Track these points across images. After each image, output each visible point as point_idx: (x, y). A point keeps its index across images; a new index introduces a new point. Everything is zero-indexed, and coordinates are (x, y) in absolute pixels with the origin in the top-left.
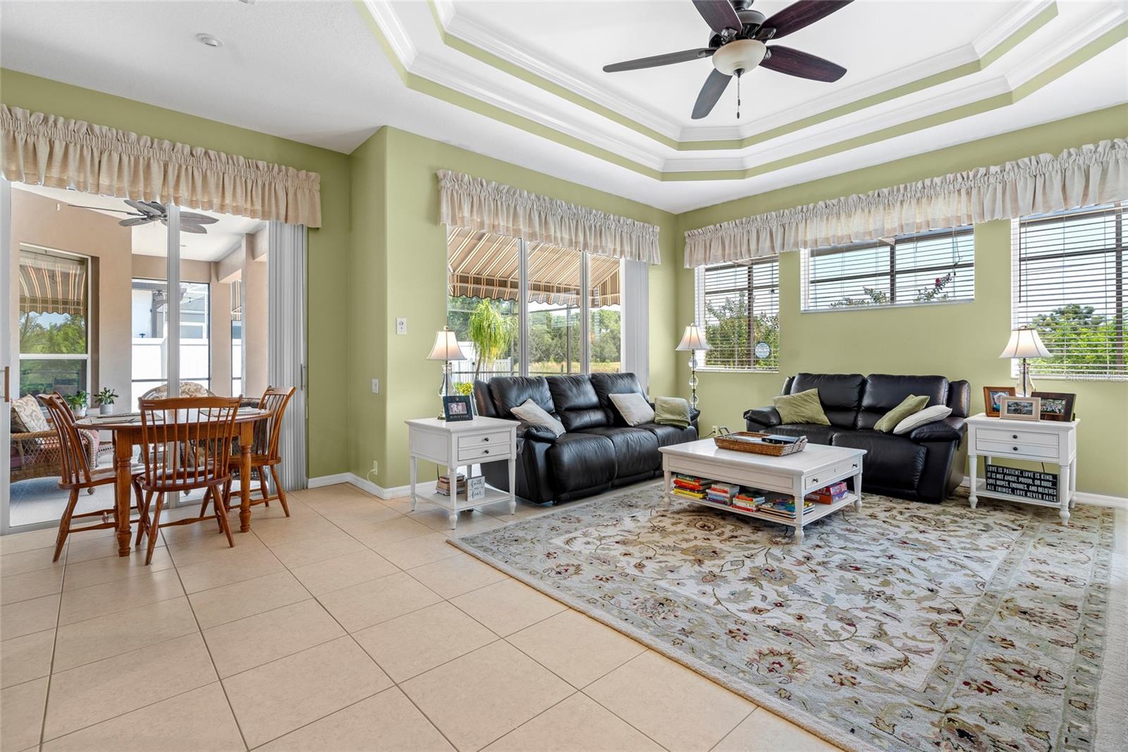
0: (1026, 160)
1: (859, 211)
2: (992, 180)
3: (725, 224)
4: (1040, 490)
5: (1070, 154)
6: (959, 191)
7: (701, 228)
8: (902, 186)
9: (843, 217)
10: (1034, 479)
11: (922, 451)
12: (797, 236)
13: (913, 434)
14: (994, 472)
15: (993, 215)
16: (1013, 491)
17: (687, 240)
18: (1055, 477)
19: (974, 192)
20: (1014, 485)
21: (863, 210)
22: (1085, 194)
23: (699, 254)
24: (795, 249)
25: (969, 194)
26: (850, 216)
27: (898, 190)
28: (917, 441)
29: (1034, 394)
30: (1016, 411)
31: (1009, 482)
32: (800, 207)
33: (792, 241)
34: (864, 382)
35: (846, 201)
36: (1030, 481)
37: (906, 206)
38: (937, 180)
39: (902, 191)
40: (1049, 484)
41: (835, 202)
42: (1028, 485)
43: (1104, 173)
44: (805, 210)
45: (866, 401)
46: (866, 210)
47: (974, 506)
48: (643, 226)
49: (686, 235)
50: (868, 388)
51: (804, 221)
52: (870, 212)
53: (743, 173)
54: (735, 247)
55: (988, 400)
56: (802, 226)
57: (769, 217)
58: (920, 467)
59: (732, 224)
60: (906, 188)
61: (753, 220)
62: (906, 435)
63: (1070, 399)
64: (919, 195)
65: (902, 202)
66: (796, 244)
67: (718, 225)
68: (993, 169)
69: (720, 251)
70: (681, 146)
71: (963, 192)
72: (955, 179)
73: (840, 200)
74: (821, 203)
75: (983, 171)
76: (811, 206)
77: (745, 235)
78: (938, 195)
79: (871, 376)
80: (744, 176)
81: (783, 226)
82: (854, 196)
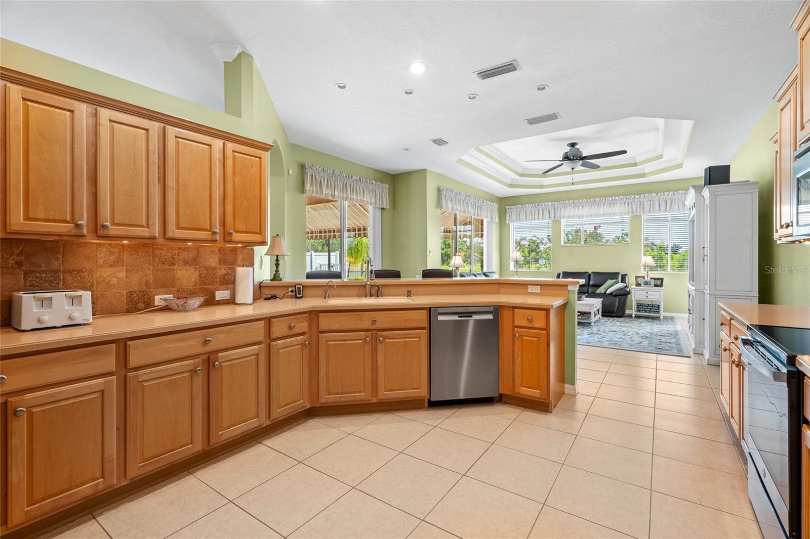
0: (648, 195)
1: (587, 206)
2: (636, 200)
3: (527, 205)
4: (654, 310)
5: (661, 195)
7: (515, 205)
8: (604, 198)
9: (580, 208)
10: (652, 307)
11: (618, 299)
12: (560, 214)
13: (614, 294)
14: (640, 307)
15: (636, 213)
16: (646, 311)
17: (507, 210)
18: (659, 305)
19: (630, 204)
20: (646, 310)
21: (589, 206)
22: (666, 209)
23: (514, 217)
24: (560, 219)
25: (628, 204)
26: (583, 207)
27: (603, 199)
28: (615, 296)
29: (651, 278)
30: (646, 284)
31: (644, 308)
32: (562, 202)
33: (559, 215)
34: (590, 276)
35: (582, 201)
36: (651, 308)
37: (605, 206)
38: (617, 198)
40: (657, 308)
41: (577, 201)
42: (650, 309)
43: (671, 202)
44: (564, 203)
45: (591, 283)
46: (590, 206)
47: (634, 318)
49: (507, 208)
50: (592, 277)
51: (564, 208)
53: (542, 187)
54: (532, 215)
55: (637, 281)
56: (563, 210)
57: (548, 204)
58: (617, 305)
59: (531, 205)
60: (605, 199)
61: (539, 205)
62: (611, 294)
63: (662, 280)
64: (610, 202)
65: (604, 204)
66: (560, 217)
67: (523, 205)
68: (637, 196)
69: (525, 217)
70: (521, 175)
71: (626, 203)
72: (624, 198)
73: (579, 201)
74: (571, 201)
75: (633, 196)
76: (567, 202)
77: (537, 210)
78: (617, 204)
79: (593, 273)
80: (542, 188)
81: (555, 209)
82: (585, 200)
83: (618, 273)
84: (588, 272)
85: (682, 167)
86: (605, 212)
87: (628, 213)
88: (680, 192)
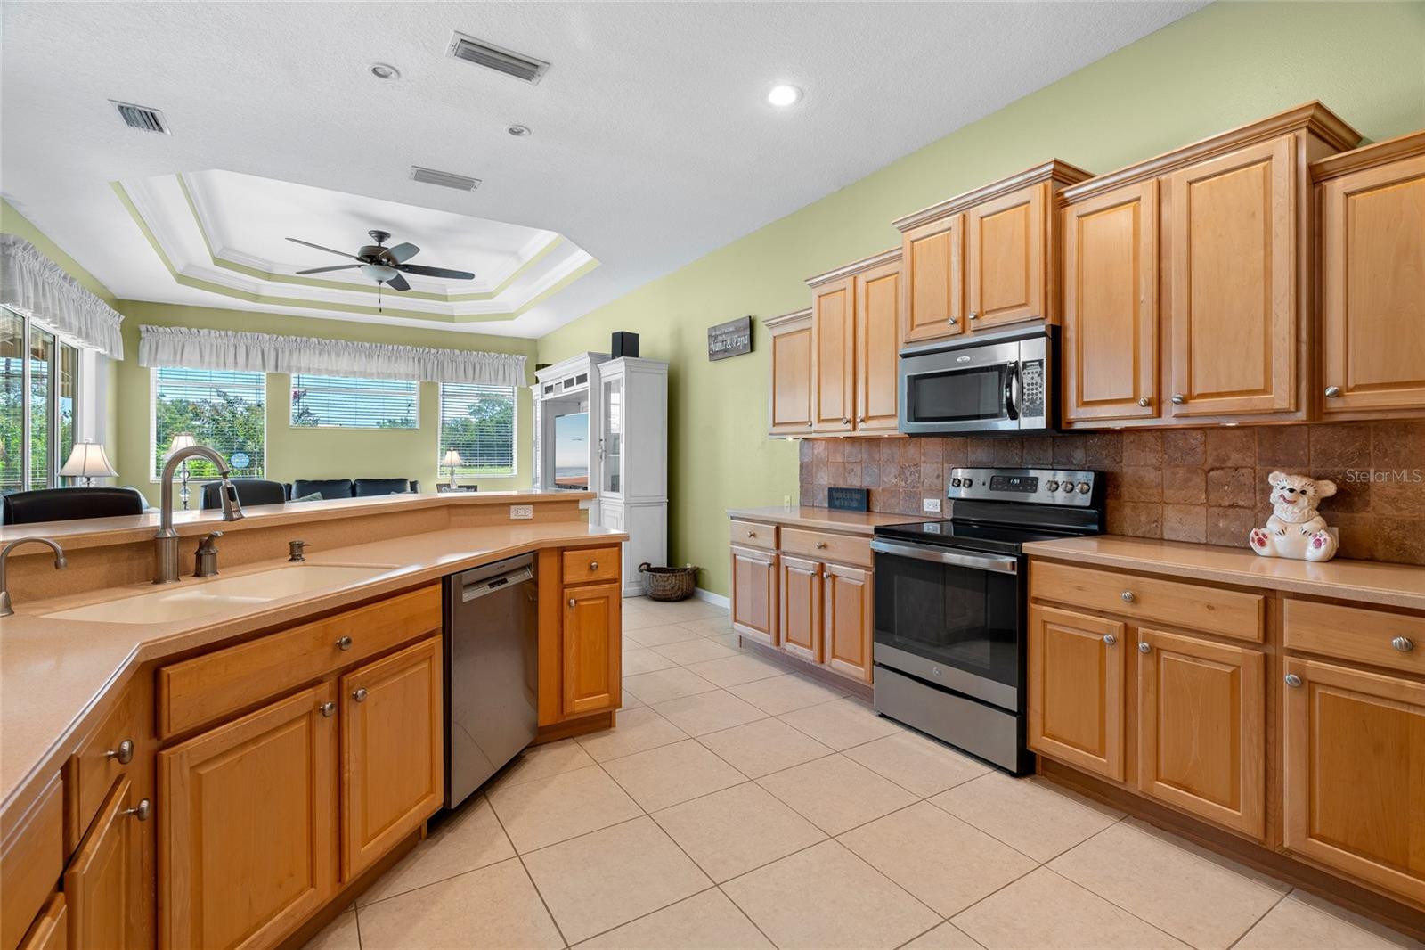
0: (448, 350)
1: (346, 354)
2: (432, 357)
3: (204, 332)
5: (467, 354)
6: (414, 359)
7: (170, 326)
8: (379, 345)
12: (289, 362)
15: (432, 379)
17: (144, 335)
19: (422, 361)
21: (349, 354)
22: (474, 378)
23: (165, 354)
24: (288, 372)
25: (419, 362)
26: (338, 355)
27: (376, 346)
32: (294, 338)
33: (285, 365)
34: (354, 486)
35: (336, 344)
37: (381, 359)
38: (401, 348)
39: (379, 348)
41: (327, 342)
43: (481, 368)
44: (298, 340)
46: (352, 356)
49: (143, 328)
50: (358, 489)
51: (298, 350)
52: (355, 357)
53: (256, 298)
54: (218, 356)
56: (294, 355)
57: (260, 337)
59: (214, 333)
60: (381, 346)
61: (241, 336)
63: (475, 488)
64: (389, 354)
66: (289, 368)
67: (194, 330)
68: (433, 351)
69: (197, 356)
71: (416, 360)
72: (412, 350)
73: (331, 342)
74: (314, 340)
75: (427, 350)
76: (305, 339)
77: (232, 349)
78: (401, 357)
80: (255, 301)
81: (276, 350)
82: (343, 341)
83: (405, 480)
84: (348, 481)
85: (512, 319)
86: (379, 371)
87: (420, 377)
88: (492, 354)
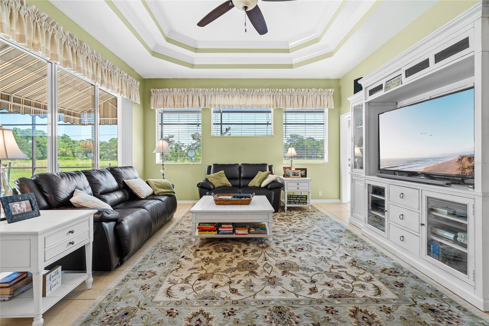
0: (289, 89)
1: (237, 96)
2: (280, 94)
3: (175, 90)
4: (303, 201)
5: (299, 91)
6: (270, 95)
7: (161, 89)
8: (252, 89)
9: (230, 97)
10: (301, 198)
11: (273, 193)
12: (211, 102)
13: (269, 187)
14: (291, 198)
15: (280, 107)
16: (295, 203)
17: (152, 94)
18: (306, 196)
19: (275, 97)
20: (295, 201)
21: (238, 96)
22: (303, 104)
23: (160, 102)
24: (210, 108)
25: (273, 97)
26: (233, 97)
28: (270, 189)
29: (296, 169)
30: (294, 175)
31: (294, 200)
32: (213, 89)
33: (209, 104)
34: (240, 168)
35: (232, 91)
36: (300, 199)
37: (253, 97)
38: (264, 90)
39: (252, 91)
40: (305, 199)
41: (228, 90)
42: (299, 200)
43: (307, 98)
44: (215, 91)
45: (242, 175)
46: (239, 96)
47: (286, 211)
48: (133, 80)
49: (152, 90)
50: (242, 169)
51: (214, 95)
52: (241, 97)
53: (193, 66)
54: (181, 102)
55: (285, 171)
56: (213, 98)
57: (198, 90)
58: (273, 200)
59: (179, 90)
60: (253, 90)
61: (190, 90)
62: (266, 187)
63: (305, 170)
64: (258, 94)
65: (252, 95)
66: (211, 105)
67: (171, 89)
68: (281, 90)
69: (172, 103)
70: (168, 40)
71: (271, 96)
72: (269, 91)
73: (229, 90)
74: (222, 89)
75: (277, 90)
76: (217, 89)
77: (186, 97)
78: (263, 96)
79: (242, 164)
80: (192, 68)
81: (205, 96)
82: (235, 89)
83: (266, 164)
84: (238, 164)
85: (331, 56)
86: (253, 104)
87: (273, 106)
88: (313, 89)
